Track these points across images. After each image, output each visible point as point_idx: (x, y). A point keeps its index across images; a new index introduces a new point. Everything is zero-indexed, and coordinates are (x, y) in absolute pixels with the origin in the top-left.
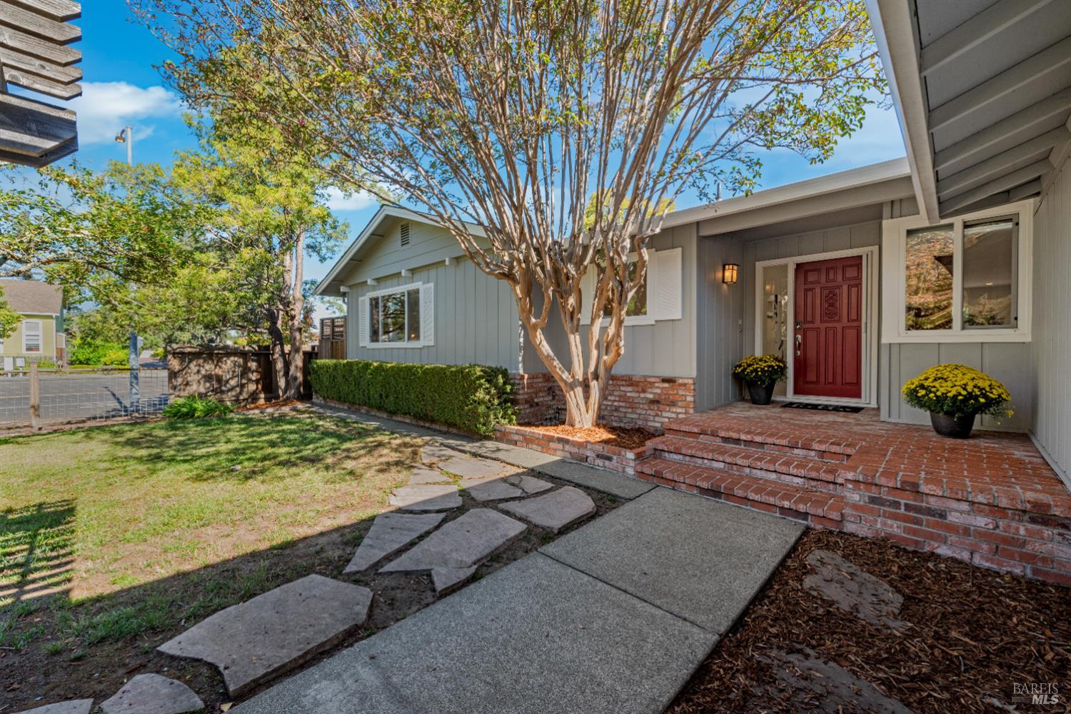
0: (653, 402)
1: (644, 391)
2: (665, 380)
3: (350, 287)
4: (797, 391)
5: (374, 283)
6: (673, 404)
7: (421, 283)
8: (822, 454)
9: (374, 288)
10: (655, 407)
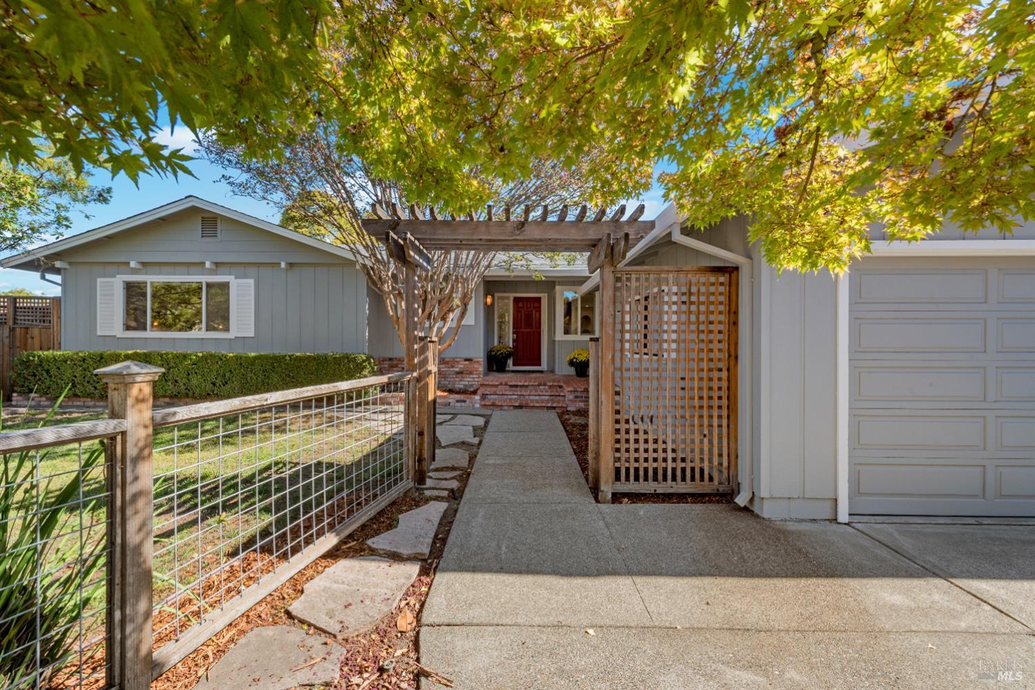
0: (458, 373)
1: (453, 367)
2: (466, 360)
3: (70, 263)
4: (514, 365)
5: (139, 267)
6: (471, 373)
7: (233, 277)
8: (550, 387)
9: (134, 271)
10: (460, 376)
